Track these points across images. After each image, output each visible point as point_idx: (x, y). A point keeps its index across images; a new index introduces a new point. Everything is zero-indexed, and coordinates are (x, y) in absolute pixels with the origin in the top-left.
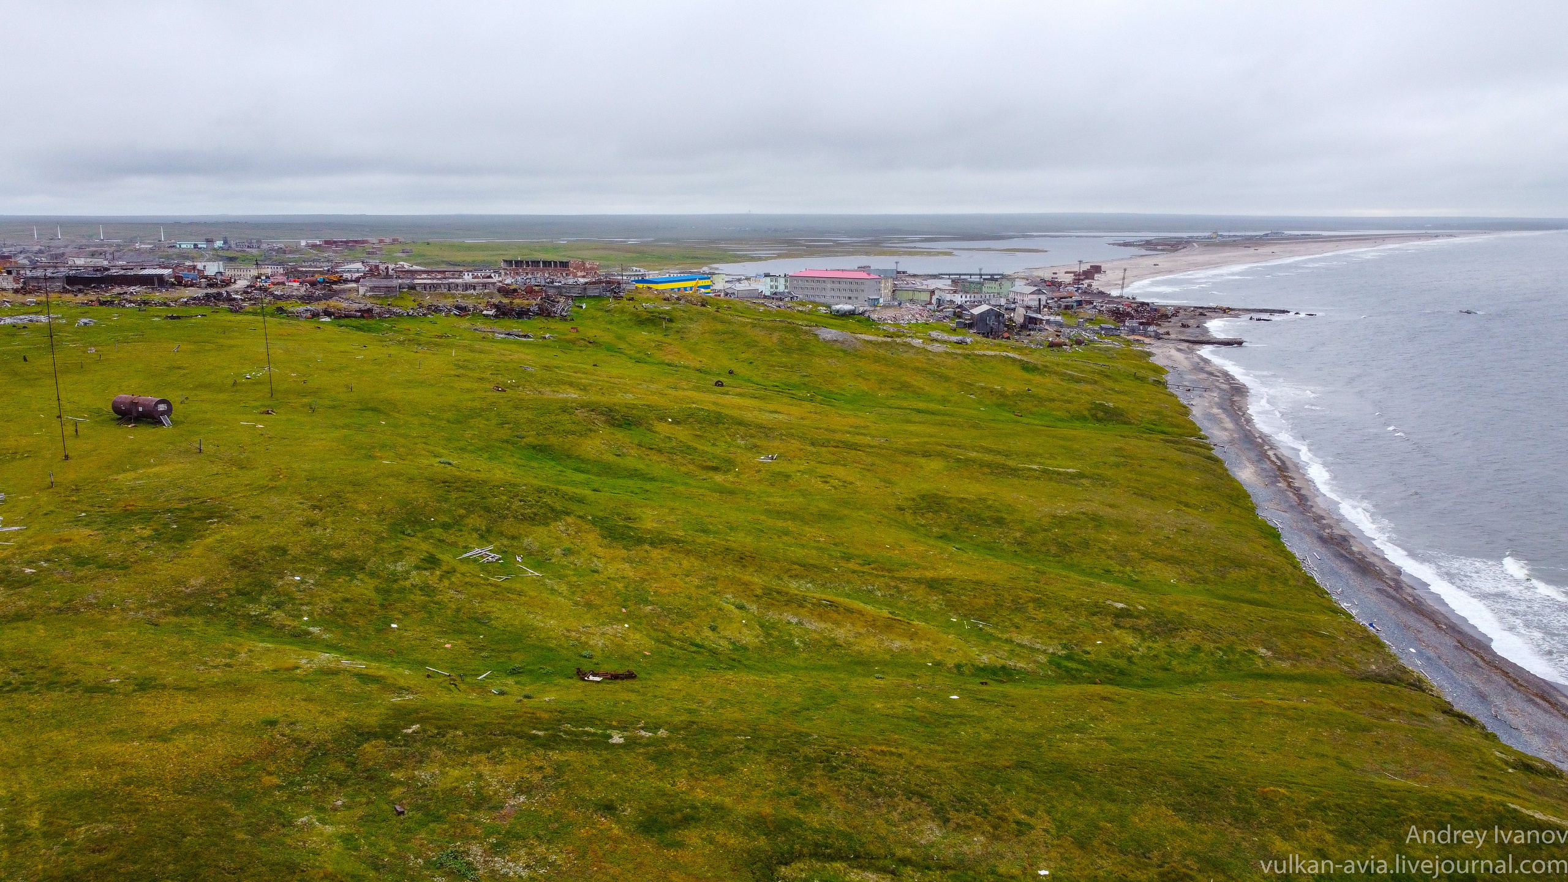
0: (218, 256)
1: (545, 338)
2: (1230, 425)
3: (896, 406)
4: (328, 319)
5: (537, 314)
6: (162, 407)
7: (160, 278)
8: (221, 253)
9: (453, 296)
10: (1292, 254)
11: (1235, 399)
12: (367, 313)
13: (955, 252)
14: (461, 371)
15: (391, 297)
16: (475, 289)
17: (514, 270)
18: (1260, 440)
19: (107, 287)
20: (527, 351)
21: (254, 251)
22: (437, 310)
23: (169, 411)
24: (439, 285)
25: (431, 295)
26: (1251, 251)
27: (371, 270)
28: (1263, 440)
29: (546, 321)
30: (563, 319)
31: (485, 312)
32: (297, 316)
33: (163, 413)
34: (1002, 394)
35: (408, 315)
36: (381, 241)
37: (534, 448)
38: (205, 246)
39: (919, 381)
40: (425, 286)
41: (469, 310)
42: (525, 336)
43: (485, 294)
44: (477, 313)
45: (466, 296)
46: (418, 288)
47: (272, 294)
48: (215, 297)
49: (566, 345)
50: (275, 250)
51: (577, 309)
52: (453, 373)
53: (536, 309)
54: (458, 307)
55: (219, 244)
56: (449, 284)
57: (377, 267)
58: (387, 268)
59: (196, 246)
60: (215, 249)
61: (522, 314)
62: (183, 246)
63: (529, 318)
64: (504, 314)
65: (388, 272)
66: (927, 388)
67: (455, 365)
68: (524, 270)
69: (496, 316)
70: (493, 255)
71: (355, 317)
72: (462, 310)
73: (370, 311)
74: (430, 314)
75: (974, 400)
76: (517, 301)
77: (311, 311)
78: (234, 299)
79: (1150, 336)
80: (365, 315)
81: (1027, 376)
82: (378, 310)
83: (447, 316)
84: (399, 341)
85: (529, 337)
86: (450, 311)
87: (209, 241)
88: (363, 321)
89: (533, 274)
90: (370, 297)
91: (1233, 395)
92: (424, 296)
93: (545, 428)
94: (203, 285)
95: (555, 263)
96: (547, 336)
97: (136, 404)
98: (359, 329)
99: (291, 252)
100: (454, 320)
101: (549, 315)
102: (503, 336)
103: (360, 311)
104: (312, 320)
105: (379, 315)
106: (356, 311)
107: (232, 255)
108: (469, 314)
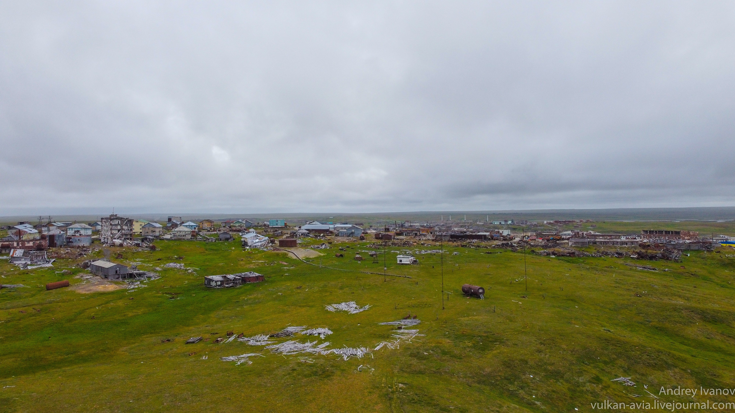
0: (509, 227)
1: (665, 271)
4: (554, 257)
5: (661, 258)
6: (481, 291)
7: (485, 236)
8: (510, 226)
9: (615, 248)
12: (572, 254)
14: (618, 285)
15: (584, 247)
16: (627, 244)
17: (648, 235)
19: (465, 239)
20: (655, 277)
21: (524, 225)
22: (607, 254)
23: (483, 293)
24: (608, 242)
25: (604, 247)
27: (575, 234)
29: (666, 262)
30: (676, 261)
31: (632, 256)
32: (540, 254)
33: (481, 293)
35: (592, 256)
36: (581, 221)
37: (657, 328)
38: (504, 223)
40: (601, 242)
41: (624, 255)
42: (654, 269)
43: (632, 247)
44: (628, 257)
45: (622, 248)
46: (597, 243)
47: (530, 244)
48: (506, 245)
49: (678, 275)
50: (533, 225)
51: (684, 256)
52: (614, 285)
53: (660, 255)
54: (617, 253)
55: (510, 222)
56: (613, 242)
57: (578, 233)
58: (583, 234)
59: (500, 223)
60: (508, 225)
61: (652, 258)
62: (495, 223)
63: (656, 260)
64: (642, 257)
65: (583, 235)
67: (614, 281)
68: (654, 235)
69: (638, 258)
70: (638, 228)
71: (567, 256)
72: (620, 255)
73: (573, 253)
74: (603, 256)
76: (649, 251)
77: (546, 252)
78: (514, 246)
82: (577, 253)
83: (611, 257)
84: (586, 268)
85: (656, 270)
86: (613, 255)
87: (506, 221)
88: (570, 258)
89: (659, 237)
90: (574, 247)
92: (600, 247)
93: (663, 318)
94: (502, 240)
95: (672, 232)
96: (666, 270)
97: (471, 289)
98: (568, 262)
99: (540, 226)
100: (615, 259)
101: (668, 259)
102: (641, 268)
103: (569, 253)
104: (547, 256)
105: (578, 255)
106: (567, 253)
107: (514, 227)
108: (623, 257)
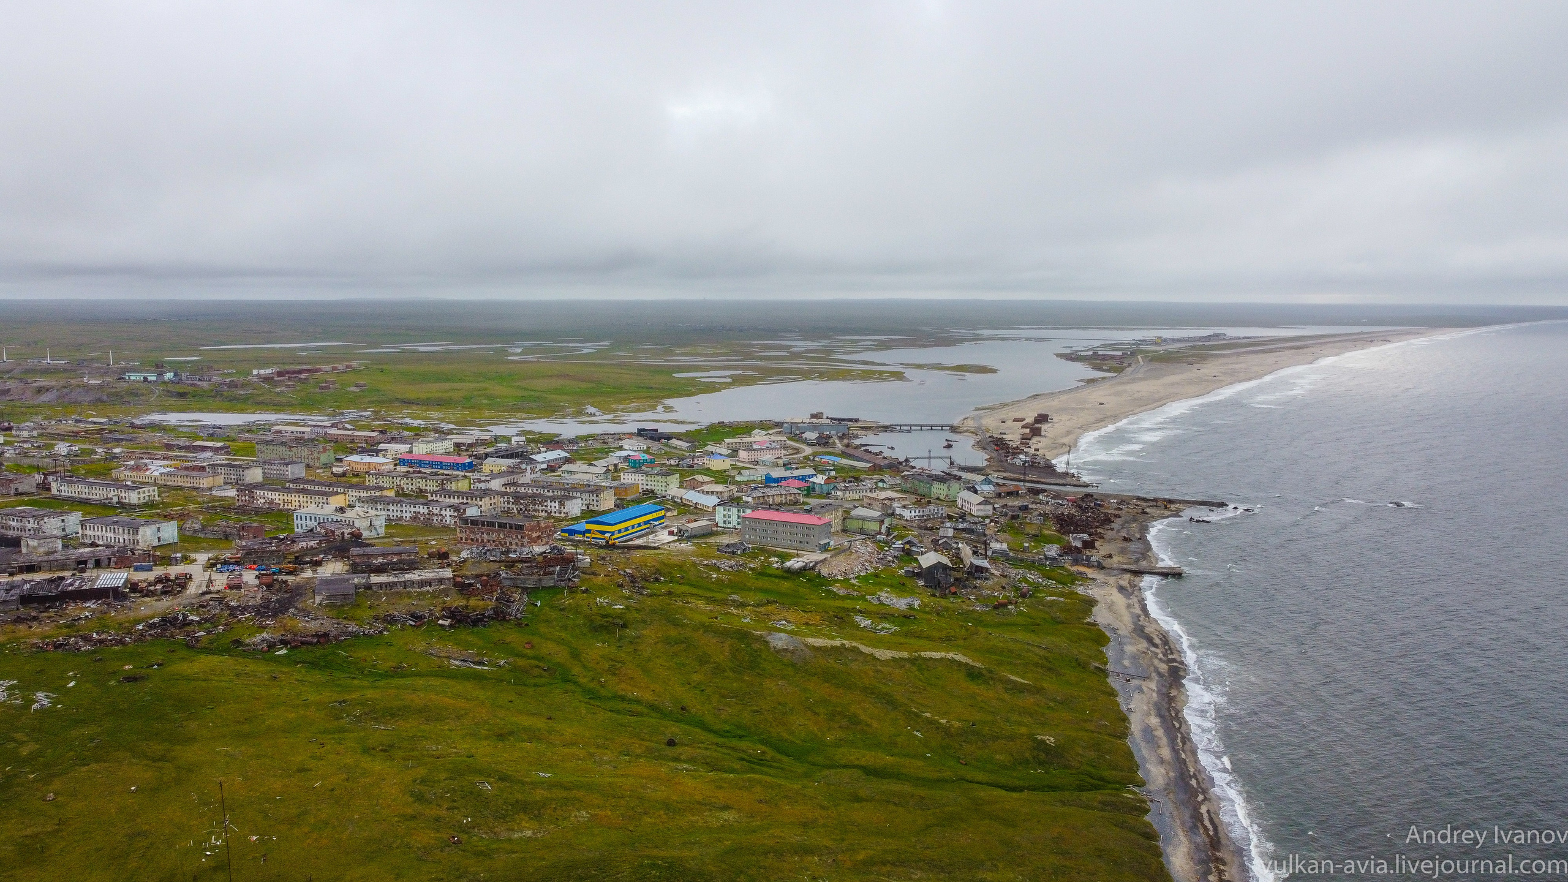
1: (500, 665)
2: (1166, 752)
3: (843, 762)
4: (284, 652)
5: (493, 618)
7: (115, 590)
9: (409, 595)
10: (1235, 377)
11: (1174, 693)
12: (323, 637)
13: (909, 373)
15: (347, 605)
16: (430, 586)
17: (469, 528)
18: (1194, 782)
19: (62, 605)
20: (482, 694)
22: (393, 620)
24: (395, 583)
25: (386, 594)
26: (1192, 373)
28: (1198, 783)
29: (501, 628)
30: (519, 624)
31: (440, 622)
32: (252, 652)
34: (946, 731)
35: (364, 634)
36: (334, 369)
38: (154, 378)
39: (867, 710)
40: (381, 585)
41: (425, 618)
42: (480, 663)
43: (441, 591)
44: (432, 624)
45: (420, 594)
46: (374, 588)
47: (227, 606)
48: (170, 622)
49: (521, 677)
50: (225, 384)
51: (531, 608)
54: (415, 617)
55: (169, 376)
56: (405, 582)
59: (145, 379)
60: (165, 383)
61: (477, 623)
62: (132, 378)
63: (484, 631)
64: (459, 621)
66: (875, 724)
68: (479, 529)
69: (451, 626)
71: (312, 646)
72: (418, 618)
73: (326, 635)
74: (386, 629)
75: (920, 740)
76: (472, 602)
77: (267, 641)
78: (190, 623)
79: (1093, 566)
80: (322, 640)
81: (972, 687)
82: (332, 634)
83: (403, 629)
85: (484, 664)
86: (406, 620)
87: (159, 367)
88: (319, 652)
89: (488, 534)
90: (327, 606)
91: (1170, 687)
92: (379, 597)
96: (502, 663)
98: (314, 665)
99: (243, 386)
100: (409, 634)
101: (504, 619)
102: (457, 663)
103: (316, 635)
104: (267, 656)
105: (336, 637)
106: (313, 636)
107: (181, 391)
108: (424, 623)
